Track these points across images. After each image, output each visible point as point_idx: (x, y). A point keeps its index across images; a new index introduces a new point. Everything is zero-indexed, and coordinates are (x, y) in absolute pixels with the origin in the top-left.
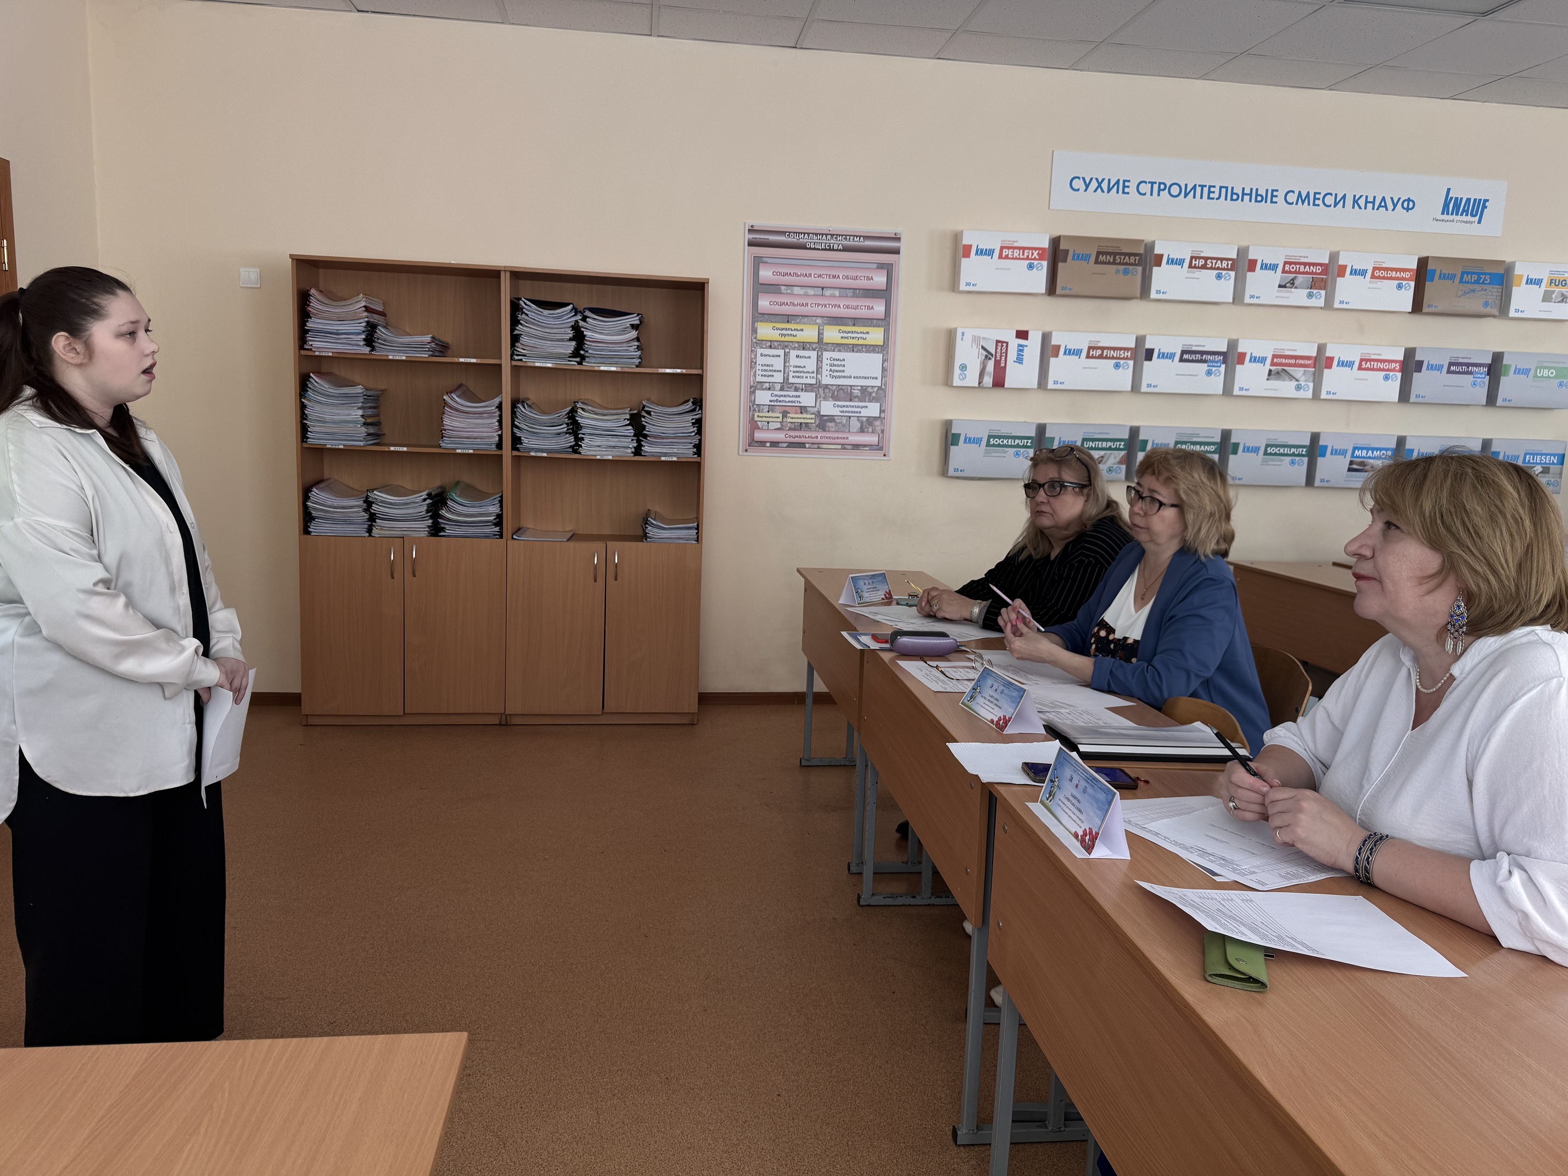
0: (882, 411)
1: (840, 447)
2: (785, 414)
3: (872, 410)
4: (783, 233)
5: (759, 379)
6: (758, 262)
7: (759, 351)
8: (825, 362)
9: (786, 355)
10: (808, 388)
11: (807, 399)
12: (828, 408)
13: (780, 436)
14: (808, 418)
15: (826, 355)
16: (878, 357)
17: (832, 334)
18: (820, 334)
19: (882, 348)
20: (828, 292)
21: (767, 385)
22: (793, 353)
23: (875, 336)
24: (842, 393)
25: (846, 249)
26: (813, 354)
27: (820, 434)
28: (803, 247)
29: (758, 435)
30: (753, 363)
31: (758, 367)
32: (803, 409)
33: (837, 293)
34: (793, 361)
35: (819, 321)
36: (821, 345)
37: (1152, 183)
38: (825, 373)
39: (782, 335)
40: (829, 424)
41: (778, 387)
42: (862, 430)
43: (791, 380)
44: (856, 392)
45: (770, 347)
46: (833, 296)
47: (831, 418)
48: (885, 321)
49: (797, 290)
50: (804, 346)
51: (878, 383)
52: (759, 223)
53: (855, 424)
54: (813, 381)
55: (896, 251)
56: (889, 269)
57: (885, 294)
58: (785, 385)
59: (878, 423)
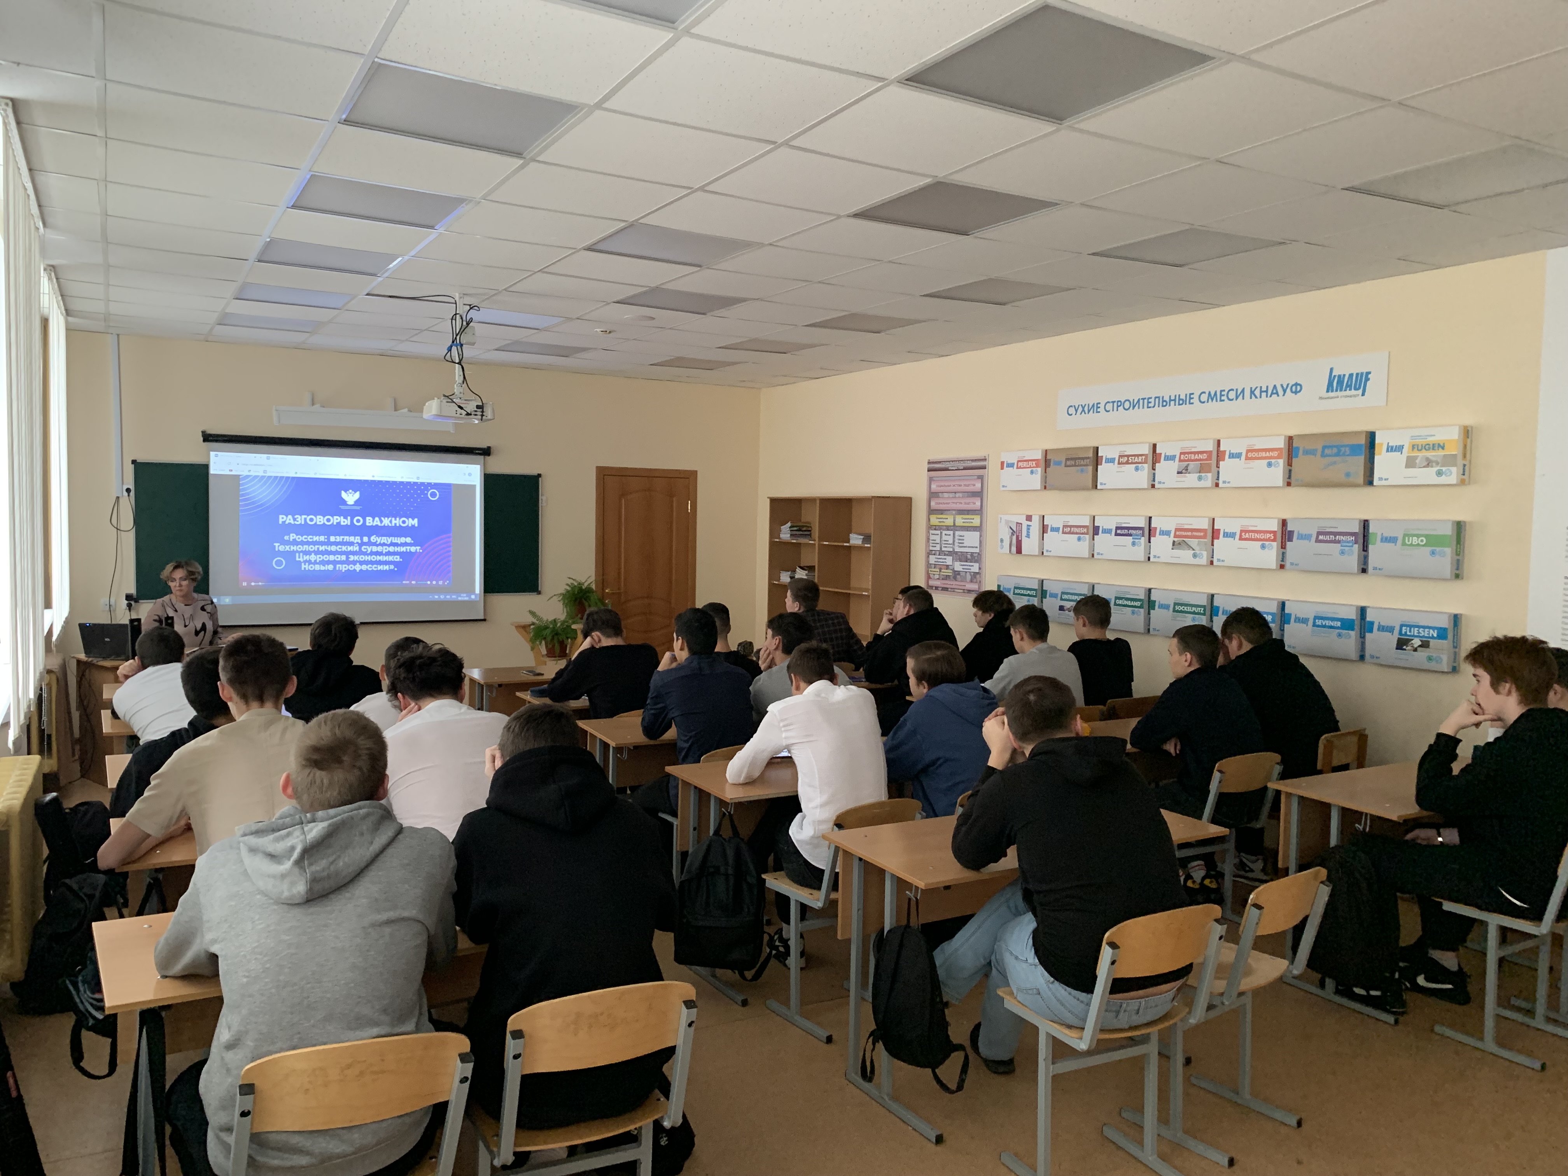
0: (980, 569)
1: (962, 591)
2: (940, 569)
3: (975, 568)
4: (940, 462)
5: (931, 548)
6: (931, 480)
7: (931, 532)
8: (957, 537)
9: (941, 533)
10: (950, 553)
11: (949, 560)
12: (958, 566)
13: (938, 583)
14: (949, 572)
15: (957, 533)
16: (978, 533)
17: (960, 520)
18: (954, 521)
19: (979, 529)
20: (957, 495)
21: (933, 552)
22: (944, 532)
23: (976, 521)
24: (963, 557)
25: (965, 469)
26: (951, 533)
27: (955, 583)
28: (947, 469)
29: (931, 583)
30: (928, 539)
31: (931, 541)
32: (947, 567)
33: (961, 495)
34: (944, 538)
35: (954, 512)
36: (954, 528)
37: (1113, 402)
38: (956, 544)
39: (940, 522)
40: (958, 576)
41: (938, 553)
42: (971, 581)
43: (943, 549)
44: (969, 556)
45: (935, 529)
46: (959, 497)
47: (958, 573)
48: (980, 512)
49: (946, 495)
50: (948, 528)
51: (977, 550)
52: (934, 458)
53: (969, 577)
54: (951, 550)
55: (984, 468)
56: (981, 478)
57: (979, 494)
58: (941, 552)
59: (978, 576)
